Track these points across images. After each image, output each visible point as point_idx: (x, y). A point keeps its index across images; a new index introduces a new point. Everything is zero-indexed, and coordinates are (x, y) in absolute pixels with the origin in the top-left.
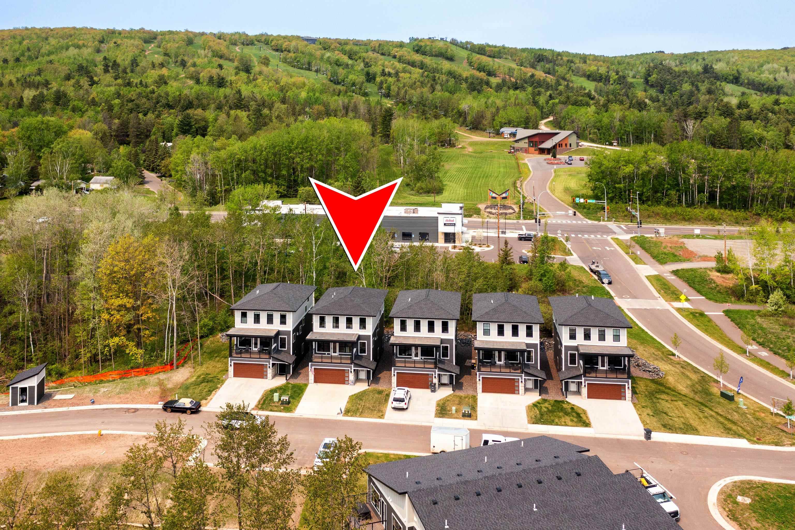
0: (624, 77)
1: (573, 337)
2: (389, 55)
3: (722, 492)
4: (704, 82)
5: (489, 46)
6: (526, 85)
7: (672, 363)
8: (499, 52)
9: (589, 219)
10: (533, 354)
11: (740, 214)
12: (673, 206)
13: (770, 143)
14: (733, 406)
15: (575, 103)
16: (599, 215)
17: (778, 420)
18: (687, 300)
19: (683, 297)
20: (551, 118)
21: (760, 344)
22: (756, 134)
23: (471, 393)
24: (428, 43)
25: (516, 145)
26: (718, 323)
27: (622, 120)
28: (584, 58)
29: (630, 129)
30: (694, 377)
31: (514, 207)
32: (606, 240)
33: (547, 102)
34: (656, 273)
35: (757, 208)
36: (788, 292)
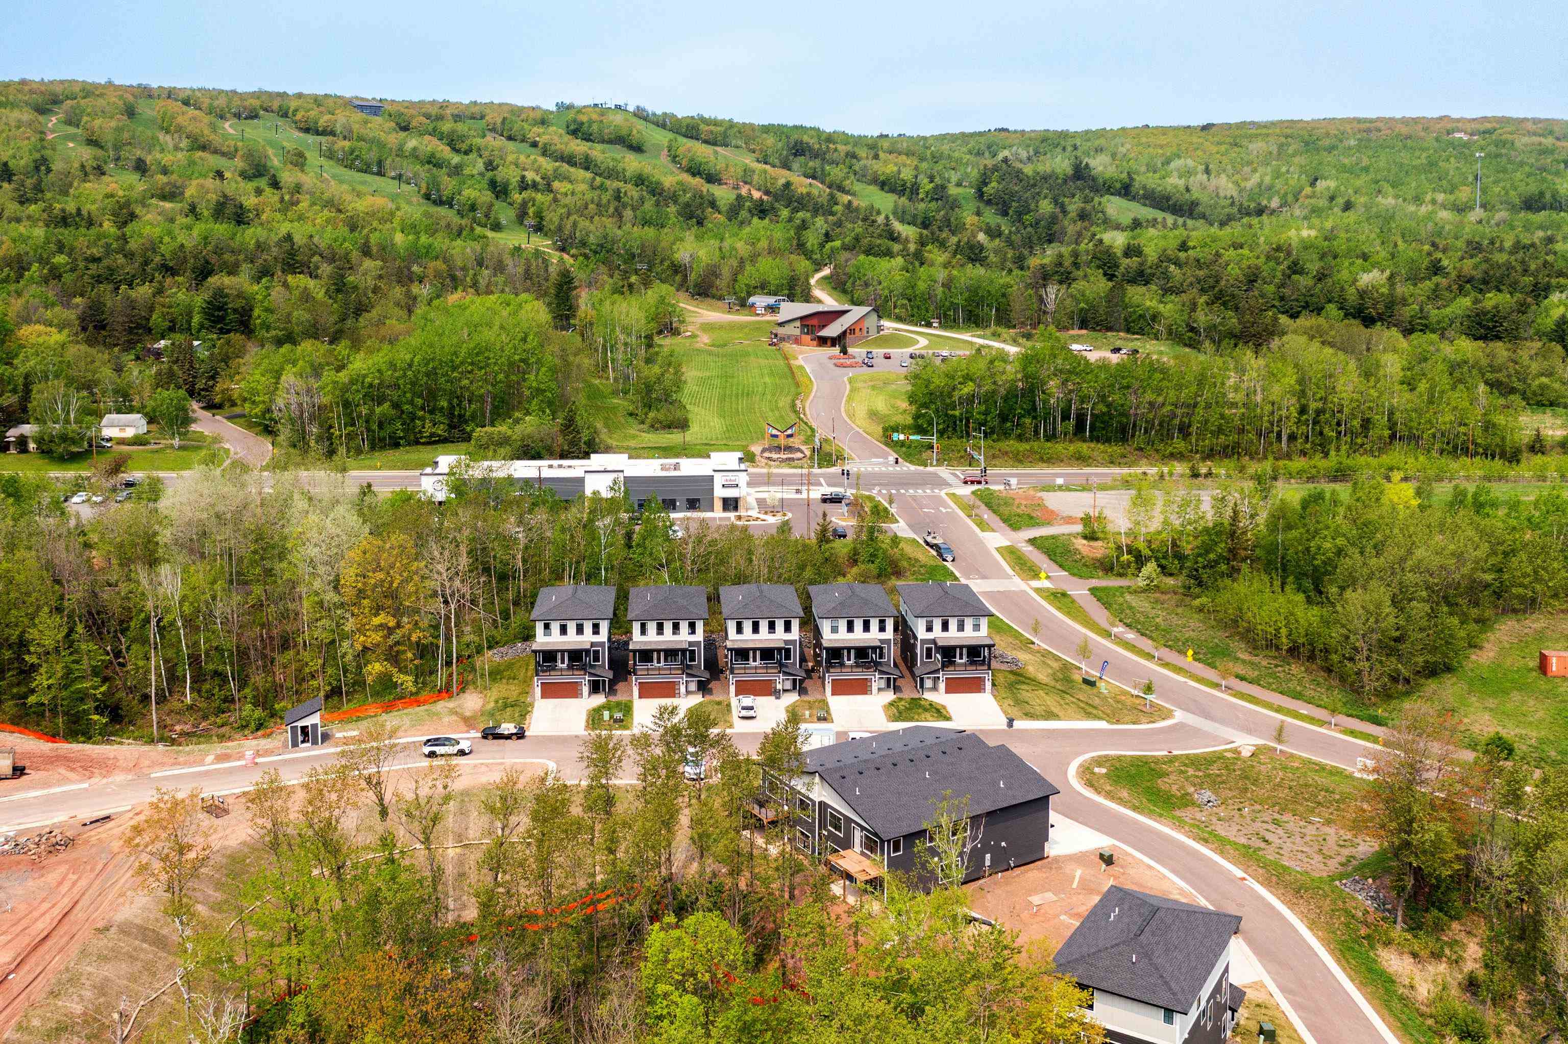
0: (943, 187)
1: (929, 629)
2: (523, 141)
3: (1081, 766)
4: (1073, 196)
5: (703, 120)
6: (777, 205)
7: (1032, 652)
8: (725, 135)
9: (911, 462)
10: (885, 651)
11: (1116, 449)
12: (1028, 440)
13: (1167, 322)
14: (1095, 691)
15: (868, 252)
16: (924, 456)
17: (1138, 701)
18: (1048, 577)
19: (1043, 575)
20: (826, 271)
21: (1128, 626)
22: (1148, 309)
23: (819, 697)
24: (595, 116)
25: (781, 331)
26: (1081, 602)
27: (947, 285)
28: (874, 146)
29: (959, 300)
30: (1055, 665)
31: (803, 448)
32: (939, 498)
33: (822, 246)
34: (1008, 543)
35: (1140, 438)
36: (1163, 562)
